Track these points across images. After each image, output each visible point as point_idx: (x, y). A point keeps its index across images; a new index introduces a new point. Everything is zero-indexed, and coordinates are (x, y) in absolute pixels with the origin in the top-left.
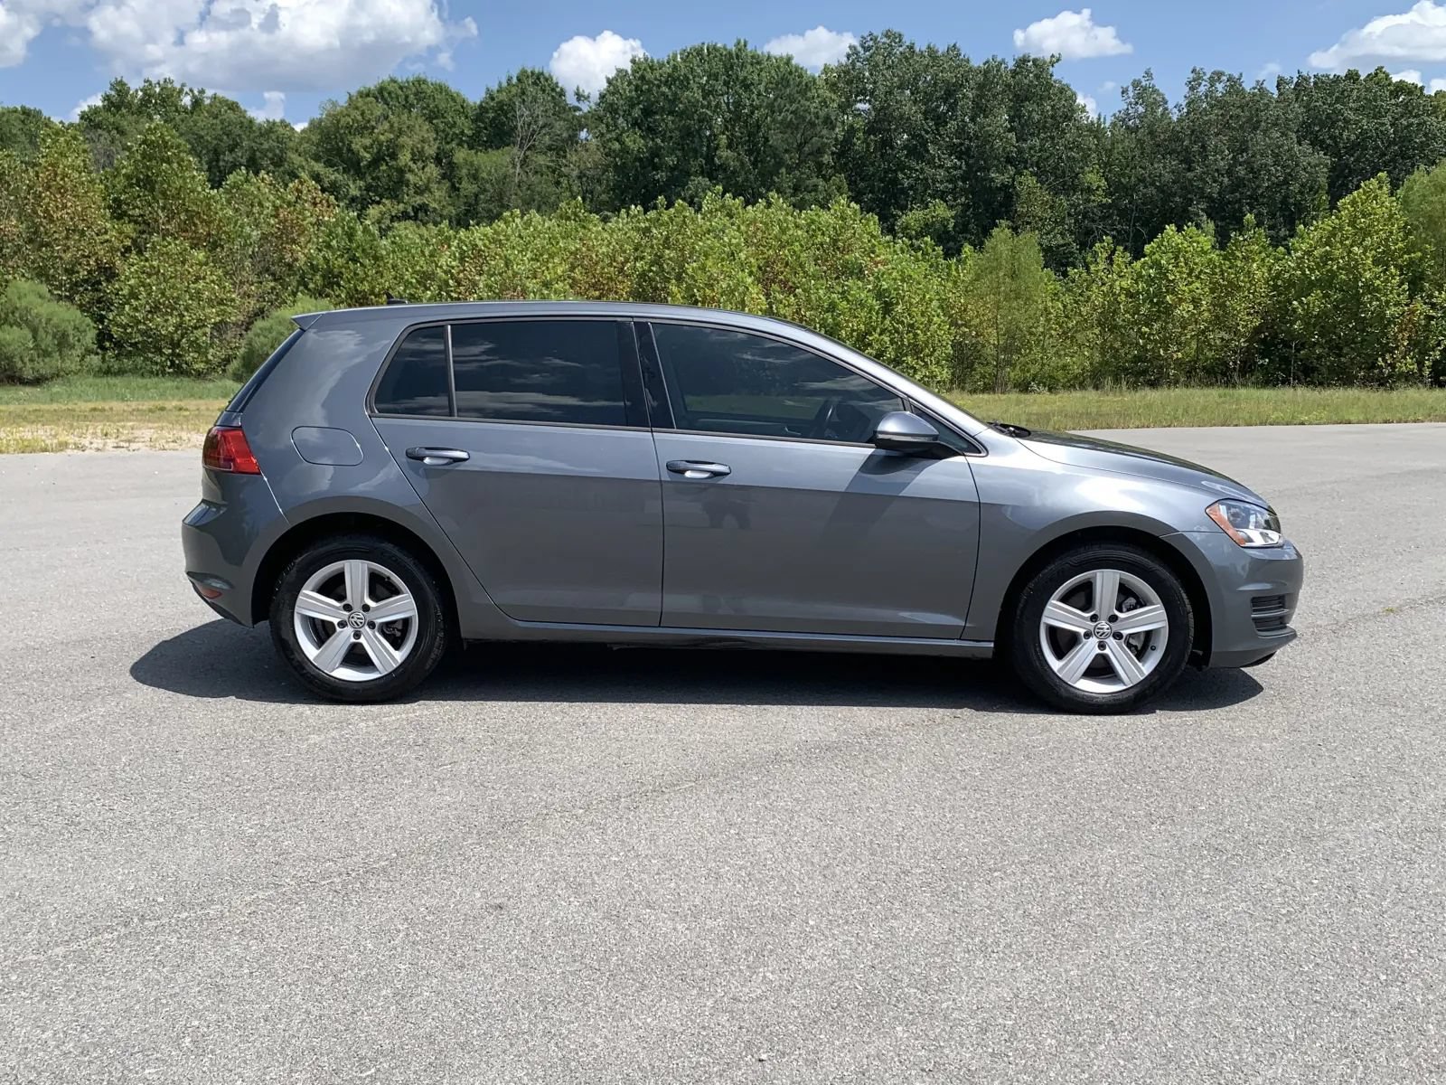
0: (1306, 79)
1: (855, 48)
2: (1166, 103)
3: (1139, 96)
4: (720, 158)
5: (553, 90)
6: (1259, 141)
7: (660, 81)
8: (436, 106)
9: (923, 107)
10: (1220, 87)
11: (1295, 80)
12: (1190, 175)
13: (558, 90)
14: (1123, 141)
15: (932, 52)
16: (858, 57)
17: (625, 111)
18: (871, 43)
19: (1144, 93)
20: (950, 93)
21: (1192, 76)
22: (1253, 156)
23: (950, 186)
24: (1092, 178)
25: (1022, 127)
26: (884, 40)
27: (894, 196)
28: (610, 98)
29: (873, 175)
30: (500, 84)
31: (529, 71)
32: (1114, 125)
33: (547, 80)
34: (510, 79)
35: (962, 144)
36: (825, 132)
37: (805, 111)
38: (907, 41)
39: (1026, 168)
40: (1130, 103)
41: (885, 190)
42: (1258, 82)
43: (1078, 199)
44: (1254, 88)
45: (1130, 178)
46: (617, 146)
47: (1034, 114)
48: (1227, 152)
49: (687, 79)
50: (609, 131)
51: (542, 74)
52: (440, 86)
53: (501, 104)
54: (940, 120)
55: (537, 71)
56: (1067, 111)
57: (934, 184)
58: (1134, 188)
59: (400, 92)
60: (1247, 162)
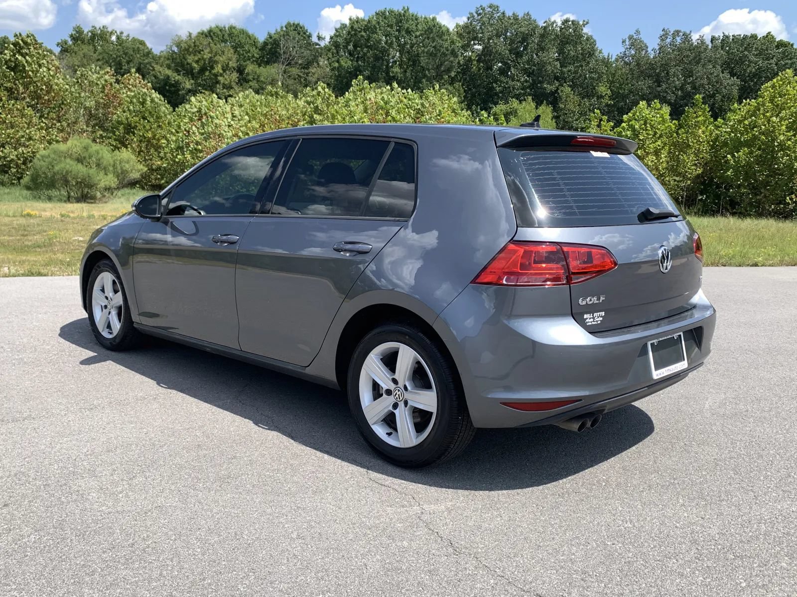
0: (727, 37)
1: (472, 13)
2: (647, 48)
3: (632, 45)
4: (393, 72)
5: (305, 33)
6: (699, 70)
7: (361, 29)
8: (239, 41)
9: (509, 47)
10: (678, 39)
11: (721, 38)
12: (659, 89)
13: (308, 34)
14: (621, 69)
15: (516, 18)
16: (474, 19)
17: (344, 46)
18: (481, 11)
19: (635, 43)
20: (525, 38)
21: (662, 33)
22: (696, 79)
23: (522, 92)
24: (603, 89)
25: (565, 59)
26: (489, 9)
27: (491, 96)
28: (335, 39)
29: (480, 85)
30: (277, 30)
31: (292, 23)
32: (617, 60)
33: (301, 28)
34: (282, 27)
35: (530, 68)
36: (452, 59)
37: (441, 46)
38: (501, 10)
39: (565, 82)
40: (627, 48)
41: (486, 94)
42: (700, 36)
43: (594, 101)
44: (698, 39)
45: (624, 90)
46: (336, 65)
47: (571, 52)
48: (681, 76)
49: (376, 28)
50: (333, 57)
51: (299, 24)
52: (243, 30)
53: (275, 40)
54: (519, 55)
55: (296, 23)
56: (589, 52)
57: (514, 90)
58: (627, 96)
59: (220, 33)
60: (693, 83)
